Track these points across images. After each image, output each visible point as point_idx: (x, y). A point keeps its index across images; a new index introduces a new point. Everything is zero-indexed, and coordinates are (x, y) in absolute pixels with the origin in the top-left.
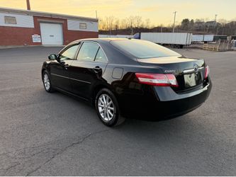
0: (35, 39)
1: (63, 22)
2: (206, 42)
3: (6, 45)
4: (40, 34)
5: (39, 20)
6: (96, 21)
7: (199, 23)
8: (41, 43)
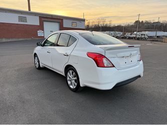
0: (40, 33)
1: (60, 21)
2: (158, 37)
3: (19, 38)
4: (43, 30)
5: (43, 19)
6: (84, 20)
7: (147, 23)
8: (44, 37)
